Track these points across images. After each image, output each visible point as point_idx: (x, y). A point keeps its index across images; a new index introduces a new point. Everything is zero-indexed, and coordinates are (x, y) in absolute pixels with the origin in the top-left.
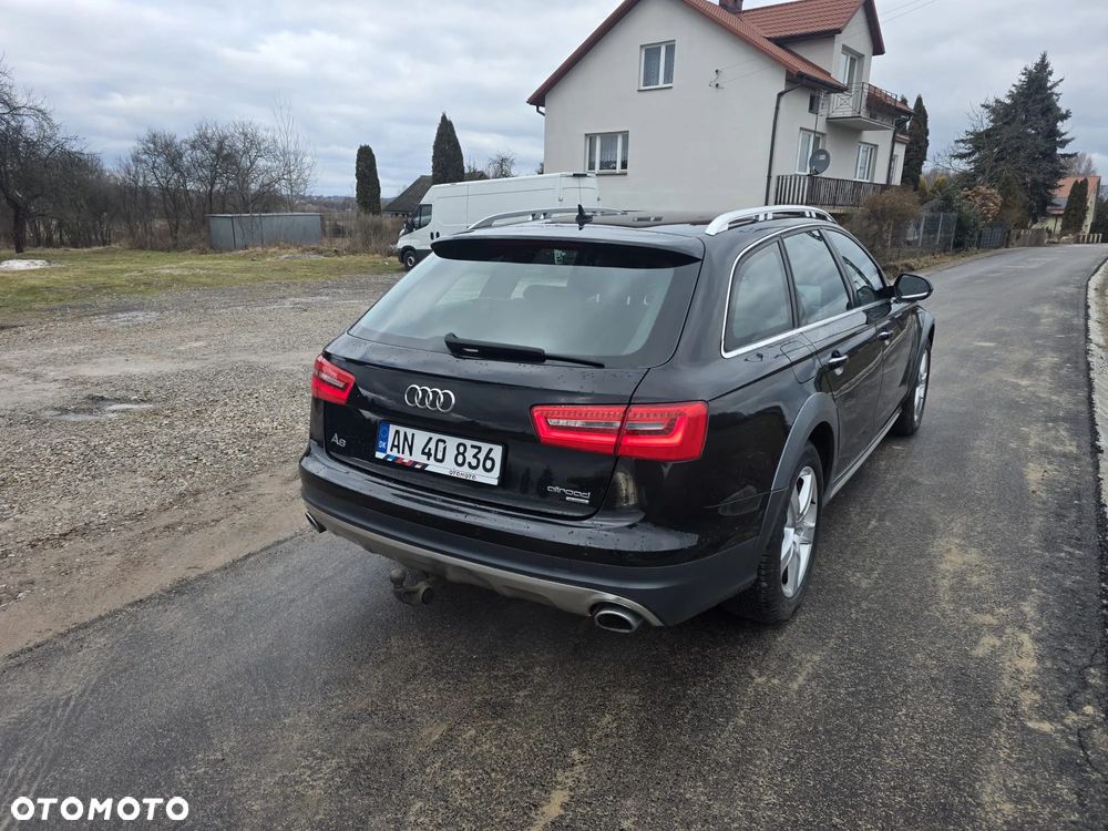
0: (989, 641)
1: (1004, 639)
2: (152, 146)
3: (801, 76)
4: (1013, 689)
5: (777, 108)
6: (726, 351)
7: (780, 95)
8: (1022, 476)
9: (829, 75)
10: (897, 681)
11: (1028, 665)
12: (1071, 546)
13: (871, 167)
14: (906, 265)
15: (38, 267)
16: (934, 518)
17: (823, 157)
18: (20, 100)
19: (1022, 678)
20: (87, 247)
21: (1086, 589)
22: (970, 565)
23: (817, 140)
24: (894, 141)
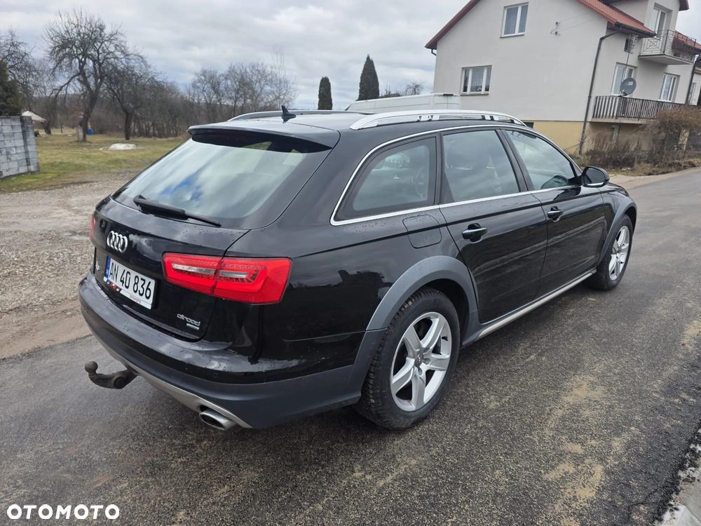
0: (567, 467)
1: (580, 467)
2: (203, 78)
3: (618, 25)
4: (560, 514)
5: (599, 48)
6: (336, 219)
7: (602, 39)
8: (682, 330)
9: (643, 24)
10: (466, 490)
11: (587, 493)
12: (689, 394)
13: (673, 90)
14: (689, 163)
15: (130, 148)
16: (584, 358)
17: (631, 83)
18: (130, 50)
19: (574, 505)
20: (166, 137)
21: (680, 433)
22: (590, 400)
23: (631, 71)
24: (693, 73)
